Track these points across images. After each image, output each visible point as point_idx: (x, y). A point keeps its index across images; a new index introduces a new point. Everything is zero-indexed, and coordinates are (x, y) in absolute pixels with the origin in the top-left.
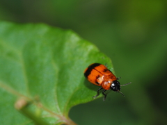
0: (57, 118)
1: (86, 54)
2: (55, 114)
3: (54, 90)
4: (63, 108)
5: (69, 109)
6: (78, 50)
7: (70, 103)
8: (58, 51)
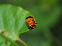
0: (15, 38)
1: (25, 15)
2: (14, 37)
3: (13, 28)
4: (17, 34)
5: (19, 35)
6: (22, 13)
7: (19, 32)
8: (15, 14)
